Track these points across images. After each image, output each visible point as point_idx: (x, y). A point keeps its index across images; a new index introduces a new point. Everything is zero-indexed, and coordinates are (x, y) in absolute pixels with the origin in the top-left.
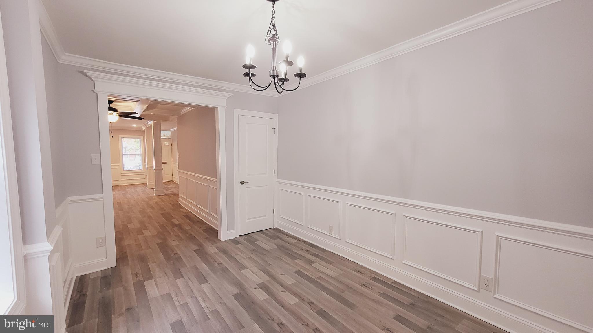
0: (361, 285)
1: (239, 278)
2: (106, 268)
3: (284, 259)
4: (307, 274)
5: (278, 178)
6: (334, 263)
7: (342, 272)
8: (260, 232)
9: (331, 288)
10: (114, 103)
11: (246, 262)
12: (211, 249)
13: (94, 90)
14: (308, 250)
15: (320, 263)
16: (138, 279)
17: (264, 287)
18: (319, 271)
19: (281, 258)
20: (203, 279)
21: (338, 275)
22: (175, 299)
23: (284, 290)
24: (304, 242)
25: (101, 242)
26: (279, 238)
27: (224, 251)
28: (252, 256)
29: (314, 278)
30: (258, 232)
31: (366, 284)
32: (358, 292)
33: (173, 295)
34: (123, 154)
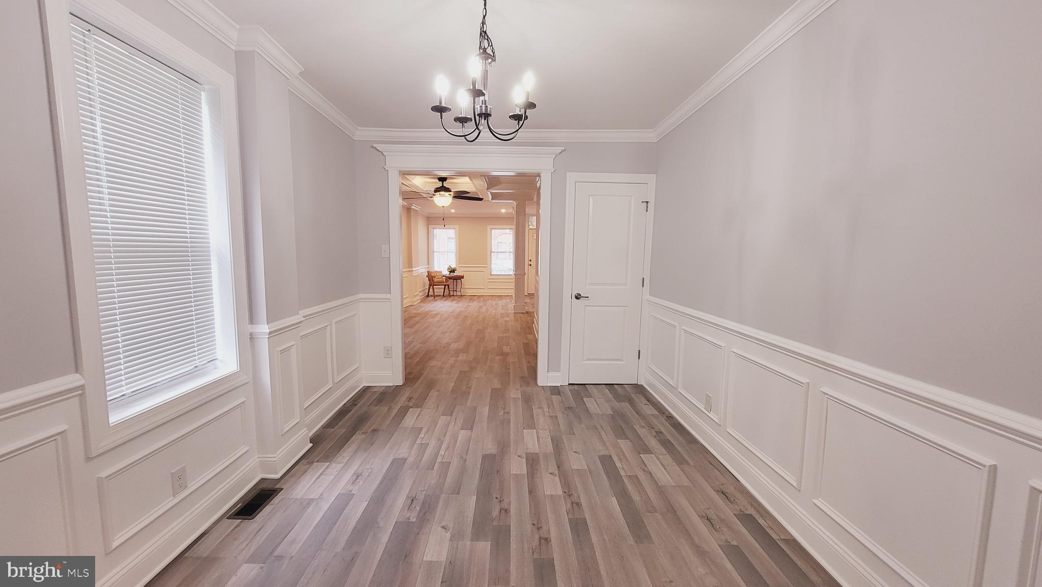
0: (701, 517)
1: (512, 438)
2: (392, 385)
3: (603, 433)
4: (618, 465)
5: (650, 295)
6: (689, 464)
7: (686, 482)
8: (608, 386)
9: (636, 497)
10: (448, 181)
11: (542, 421)
12: (514, 393)
13: (385, 167)
14: (660, 432)
15: (661, 457)
16: (408, 403)
17: (533, 461)
18: (643, 467)
19: (600, 429)
20: (469, 425)
21: (674, 485)
22: (422, 435)
23: (556, 472)
24: (670, 417)
25: (388, 352)
26: (631, 401)
27: (527, 400)
28: (560, 416)
29: (622, 473)
30: (604, 385)
31: (714, 517)
32: (681, 523)
33: (424, 431)
34: (491, 252)
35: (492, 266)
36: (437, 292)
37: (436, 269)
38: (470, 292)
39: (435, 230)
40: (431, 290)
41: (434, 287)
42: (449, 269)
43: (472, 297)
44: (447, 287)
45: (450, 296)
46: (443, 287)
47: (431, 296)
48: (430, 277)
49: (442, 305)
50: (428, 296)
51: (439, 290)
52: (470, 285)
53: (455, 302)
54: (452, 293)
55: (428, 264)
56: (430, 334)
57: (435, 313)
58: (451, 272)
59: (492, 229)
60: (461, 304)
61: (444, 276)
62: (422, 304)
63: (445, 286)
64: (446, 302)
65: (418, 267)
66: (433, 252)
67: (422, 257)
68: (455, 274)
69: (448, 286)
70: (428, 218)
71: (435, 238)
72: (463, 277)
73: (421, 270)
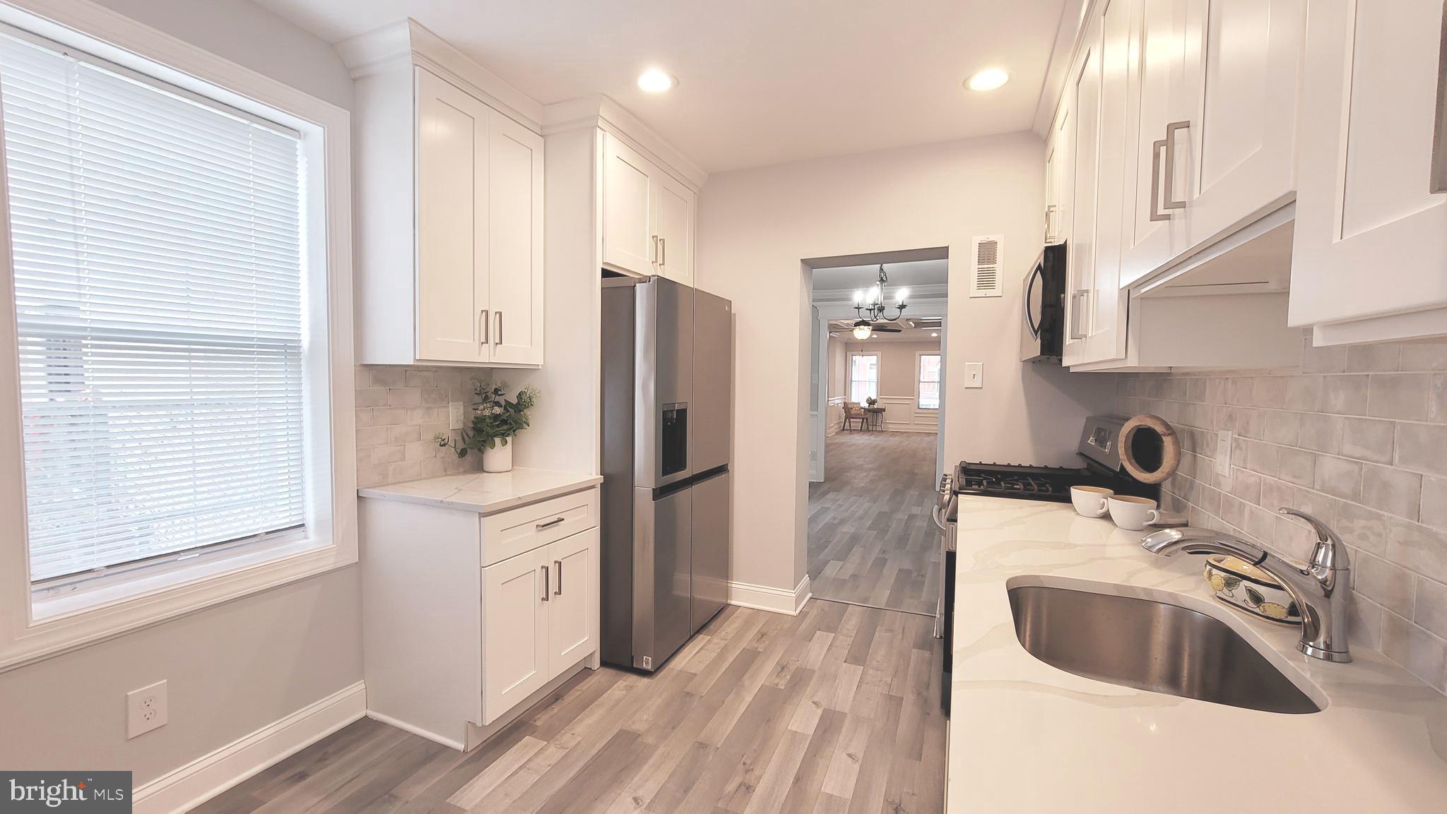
34: (920, 382)
35: (920, 400)
36: (854, 427)
37: (854, 400)
38: (892, 428)
39: (854, 357)
40: (847, 424)
41: (851, 420)
42: (867, 400)
43: (894, 433)
44: (865, 420)
45: (868, 430)
46: (861, 420)
47: (847, 430)
48: (847, 408)
49: (859, 438)
50: (843, 430)
51: (856, 424)
52: (892, 420)
53: (873, 436)
54: (870, 428)
55: (845, 395)
56: (845, 457)
57: (850, 443)
58: (870, 404)
59: (921, 355)
60: (879, 439)
61: (862, 408)
62: (837, 437)
63: (863, 420)
64: (863, 437)
65: (834, 397)
66: (852, 381)
67: (839, 387)
68: (875, 407)
69: (867, 419)
70: (846, 344)
71: (854, 364)
72: (884, 410)
73: (838, 401)
